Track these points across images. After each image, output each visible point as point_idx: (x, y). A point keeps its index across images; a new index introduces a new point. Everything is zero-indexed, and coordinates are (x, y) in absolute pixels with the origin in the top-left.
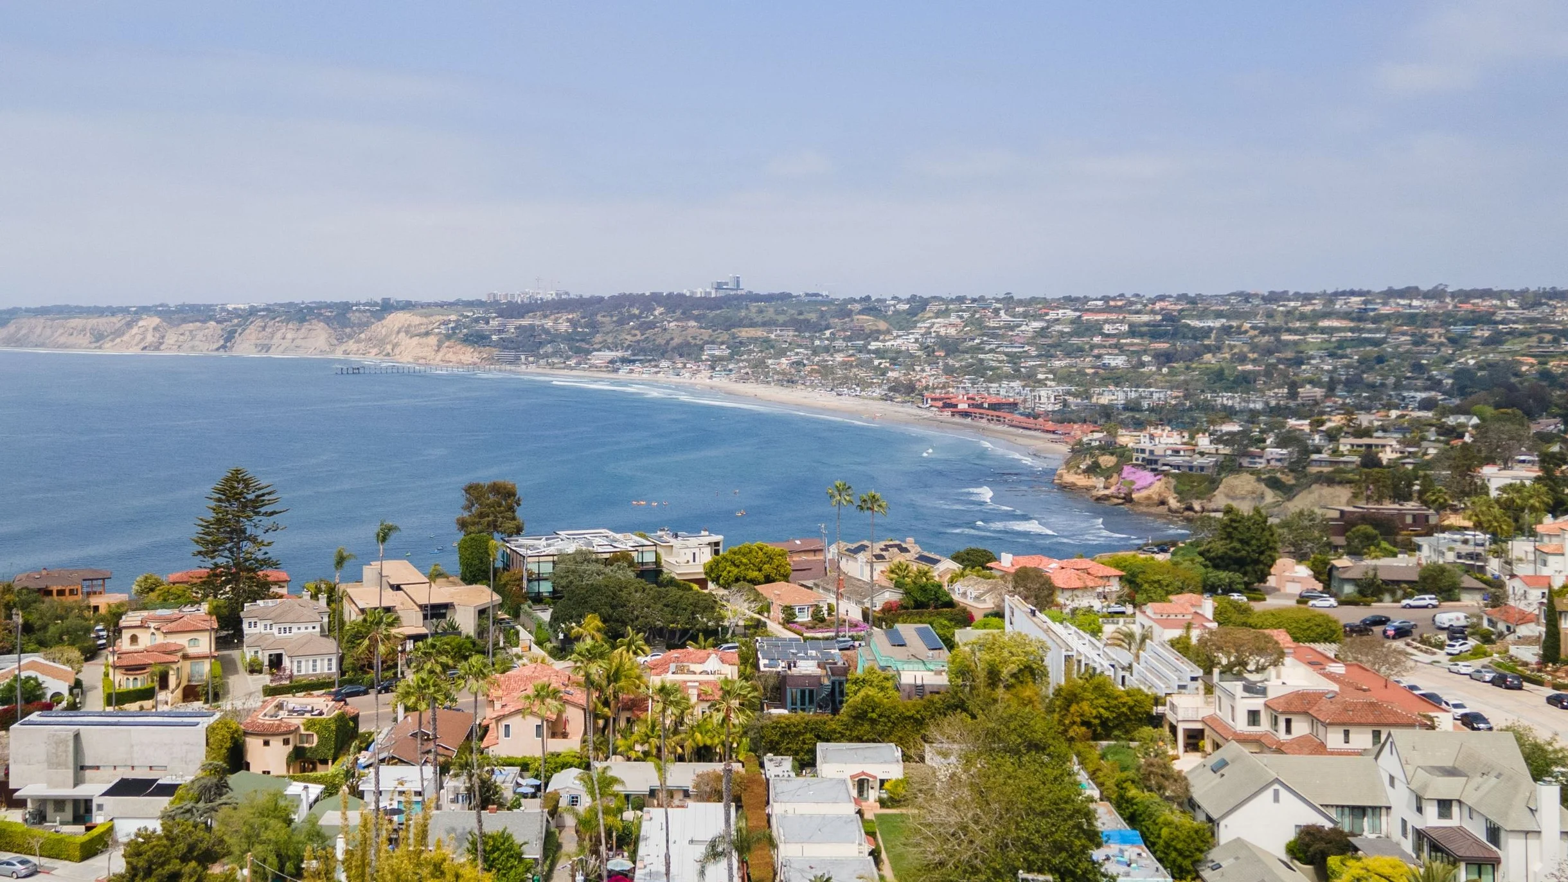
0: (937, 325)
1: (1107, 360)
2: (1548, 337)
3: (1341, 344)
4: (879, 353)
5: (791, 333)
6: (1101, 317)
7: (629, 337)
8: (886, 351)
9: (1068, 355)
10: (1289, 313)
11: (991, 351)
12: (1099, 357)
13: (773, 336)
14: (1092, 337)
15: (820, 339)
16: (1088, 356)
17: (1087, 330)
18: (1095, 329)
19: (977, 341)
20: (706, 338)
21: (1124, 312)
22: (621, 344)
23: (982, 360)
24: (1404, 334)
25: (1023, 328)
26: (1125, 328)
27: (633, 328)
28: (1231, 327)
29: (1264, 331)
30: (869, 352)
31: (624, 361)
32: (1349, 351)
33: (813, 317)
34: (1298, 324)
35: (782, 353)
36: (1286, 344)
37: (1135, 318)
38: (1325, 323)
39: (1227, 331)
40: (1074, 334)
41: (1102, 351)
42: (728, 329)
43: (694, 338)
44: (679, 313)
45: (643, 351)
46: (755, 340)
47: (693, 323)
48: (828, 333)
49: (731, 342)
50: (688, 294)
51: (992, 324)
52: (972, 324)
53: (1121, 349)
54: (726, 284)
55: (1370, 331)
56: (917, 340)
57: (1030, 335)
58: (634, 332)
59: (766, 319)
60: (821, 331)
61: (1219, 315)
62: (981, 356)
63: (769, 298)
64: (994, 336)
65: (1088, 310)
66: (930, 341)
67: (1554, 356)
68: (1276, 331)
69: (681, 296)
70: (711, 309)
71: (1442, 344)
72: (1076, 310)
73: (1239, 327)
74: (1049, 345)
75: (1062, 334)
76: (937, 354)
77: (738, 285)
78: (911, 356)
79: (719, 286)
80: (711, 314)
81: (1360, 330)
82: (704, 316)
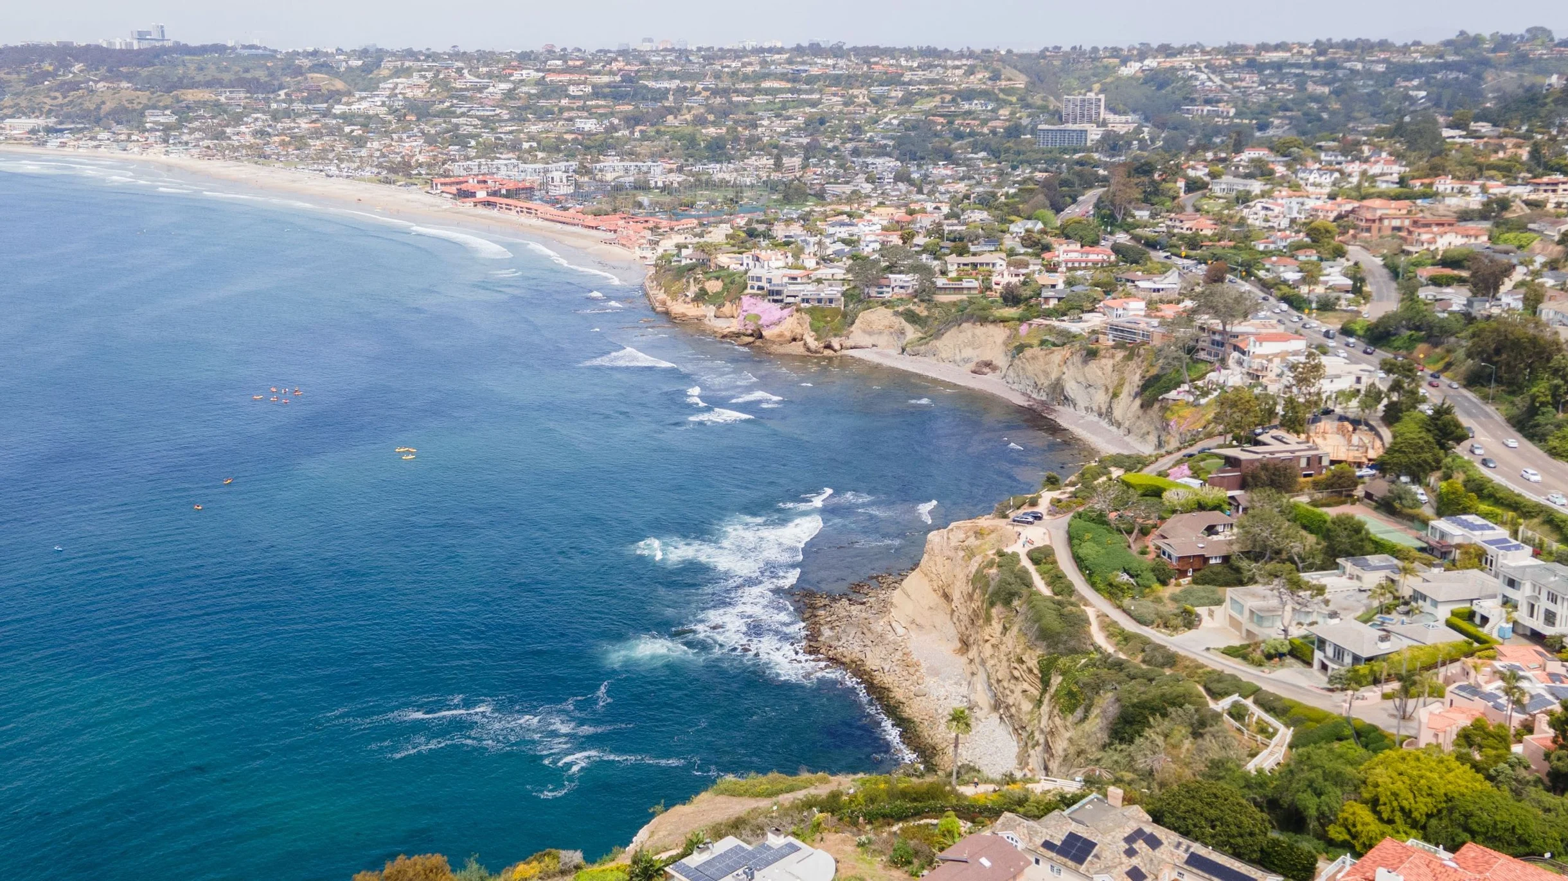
0: (400, 86)
1: (579, 124)
2: (948, 98)
3: (784, 106)
4: (347, 118)
5: (242, 95)
6: (565, 78)
7: (47, 100)
8: (353, 115)
9: (541, 118)
10: (734, 74)
11: (463, 115)
12: (570, 119)
13: (223, 99)
14: (560, 99)
15: (276, 101)
16: (560, 119)
17: (553, 91)
18: (560, 91)
19: (447, 104)
20: (145, 101)
21: (584, 73)
22: (40, 110)
23: (457, 126)
24: (835, 95)
25: (491, 89)
26: (589, 89)
27: (50, 89)
28: (685, 88)
29: (715, 92)
30: (335, 116)
31: (49, 130)
32: (791, 112)
33: (261, 75)
34: (743, 86)
35: (238, 119)
36: (737, 105)
37: (595, 79)
38: (766, 84)
39: (682, 92)
40: (541, 95)
41: (573, 114)
42: (168, 91)
43: (131, 102)
44: (103, 70)
45: (69, 117)
46: (204, 104)
47: (124, 84)
48: (282, 93)
49: (177, 106)
50: (105, 45)
51: (458, 85)
52: (438, 84)
53: (590, 113)
54: (149, 33)
55: (806, 92)
56: (383, 104)
57: (498, 97)
58: (53, 94)
59: (209, 78)
60: (274, 92)
61: (672, 76)
62: (454, 120)
63: (203, 50)
64: (463, 98)
65: (549, 70)
66: (398, 104)
67: (957, 116)
68: (725, 92)
69: (98, 48)
70: (143, 66)
71: (866, 104)
72: (538, 70)
73: (693, 88)
74: (519, 108)
75: (530, 96)
76: (408, 118)
77: (163, 35)
78: (383, 121)
79: (141, 36)
80: (145, 72)
81: (799, 91)
82: (136, 74)
